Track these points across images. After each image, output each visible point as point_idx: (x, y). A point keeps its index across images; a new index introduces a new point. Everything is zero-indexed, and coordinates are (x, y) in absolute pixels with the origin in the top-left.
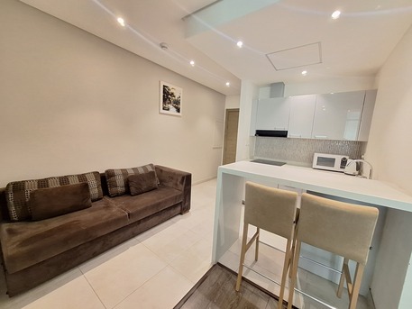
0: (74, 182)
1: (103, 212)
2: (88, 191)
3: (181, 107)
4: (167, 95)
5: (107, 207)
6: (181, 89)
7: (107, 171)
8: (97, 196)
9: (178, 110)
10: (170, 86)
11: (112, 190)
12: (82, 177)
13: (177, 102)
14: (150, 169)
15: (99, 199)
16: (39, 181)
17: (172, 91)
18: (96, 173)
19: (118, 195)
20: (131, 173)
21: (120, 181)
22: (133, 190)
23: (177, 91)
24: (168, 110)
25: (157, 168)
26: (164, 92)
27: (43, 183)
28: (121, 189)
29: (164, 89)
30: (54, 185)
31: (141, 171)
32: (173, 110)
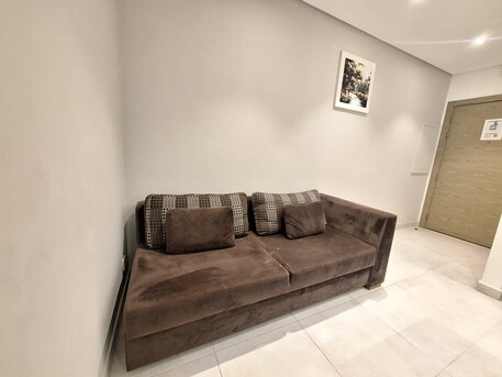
0: (216, 205)
1: (251, 261)
2: (232, 221)
3: (369, 97)
4: (350, 76)
5: (256, 253)
6: (373, 66)
7: (254, 195)
8: (241, 231)
9: (364, 104)
10: (357, 60)
11: (261, 225)
12: (225, 199)
13: (364, 89)
14: (314, 199)
15: (244, 235)
16: (178, 197)
17: (358, 68)
18: (242, 195)
19: (268, 234)
20: (287, 201)
21: (272, 213)
22: (290, 229)
23: (367, 69)
24: (348, 102)
25: (323, 197)
26: (346, 71)
27: (181, 201)
28: (273, 225)
29: (346, 66)
30: (193, 206)
31: (301, 200)
32: (355, 104)
